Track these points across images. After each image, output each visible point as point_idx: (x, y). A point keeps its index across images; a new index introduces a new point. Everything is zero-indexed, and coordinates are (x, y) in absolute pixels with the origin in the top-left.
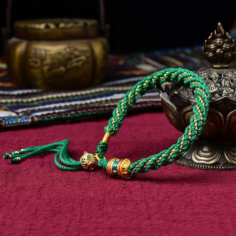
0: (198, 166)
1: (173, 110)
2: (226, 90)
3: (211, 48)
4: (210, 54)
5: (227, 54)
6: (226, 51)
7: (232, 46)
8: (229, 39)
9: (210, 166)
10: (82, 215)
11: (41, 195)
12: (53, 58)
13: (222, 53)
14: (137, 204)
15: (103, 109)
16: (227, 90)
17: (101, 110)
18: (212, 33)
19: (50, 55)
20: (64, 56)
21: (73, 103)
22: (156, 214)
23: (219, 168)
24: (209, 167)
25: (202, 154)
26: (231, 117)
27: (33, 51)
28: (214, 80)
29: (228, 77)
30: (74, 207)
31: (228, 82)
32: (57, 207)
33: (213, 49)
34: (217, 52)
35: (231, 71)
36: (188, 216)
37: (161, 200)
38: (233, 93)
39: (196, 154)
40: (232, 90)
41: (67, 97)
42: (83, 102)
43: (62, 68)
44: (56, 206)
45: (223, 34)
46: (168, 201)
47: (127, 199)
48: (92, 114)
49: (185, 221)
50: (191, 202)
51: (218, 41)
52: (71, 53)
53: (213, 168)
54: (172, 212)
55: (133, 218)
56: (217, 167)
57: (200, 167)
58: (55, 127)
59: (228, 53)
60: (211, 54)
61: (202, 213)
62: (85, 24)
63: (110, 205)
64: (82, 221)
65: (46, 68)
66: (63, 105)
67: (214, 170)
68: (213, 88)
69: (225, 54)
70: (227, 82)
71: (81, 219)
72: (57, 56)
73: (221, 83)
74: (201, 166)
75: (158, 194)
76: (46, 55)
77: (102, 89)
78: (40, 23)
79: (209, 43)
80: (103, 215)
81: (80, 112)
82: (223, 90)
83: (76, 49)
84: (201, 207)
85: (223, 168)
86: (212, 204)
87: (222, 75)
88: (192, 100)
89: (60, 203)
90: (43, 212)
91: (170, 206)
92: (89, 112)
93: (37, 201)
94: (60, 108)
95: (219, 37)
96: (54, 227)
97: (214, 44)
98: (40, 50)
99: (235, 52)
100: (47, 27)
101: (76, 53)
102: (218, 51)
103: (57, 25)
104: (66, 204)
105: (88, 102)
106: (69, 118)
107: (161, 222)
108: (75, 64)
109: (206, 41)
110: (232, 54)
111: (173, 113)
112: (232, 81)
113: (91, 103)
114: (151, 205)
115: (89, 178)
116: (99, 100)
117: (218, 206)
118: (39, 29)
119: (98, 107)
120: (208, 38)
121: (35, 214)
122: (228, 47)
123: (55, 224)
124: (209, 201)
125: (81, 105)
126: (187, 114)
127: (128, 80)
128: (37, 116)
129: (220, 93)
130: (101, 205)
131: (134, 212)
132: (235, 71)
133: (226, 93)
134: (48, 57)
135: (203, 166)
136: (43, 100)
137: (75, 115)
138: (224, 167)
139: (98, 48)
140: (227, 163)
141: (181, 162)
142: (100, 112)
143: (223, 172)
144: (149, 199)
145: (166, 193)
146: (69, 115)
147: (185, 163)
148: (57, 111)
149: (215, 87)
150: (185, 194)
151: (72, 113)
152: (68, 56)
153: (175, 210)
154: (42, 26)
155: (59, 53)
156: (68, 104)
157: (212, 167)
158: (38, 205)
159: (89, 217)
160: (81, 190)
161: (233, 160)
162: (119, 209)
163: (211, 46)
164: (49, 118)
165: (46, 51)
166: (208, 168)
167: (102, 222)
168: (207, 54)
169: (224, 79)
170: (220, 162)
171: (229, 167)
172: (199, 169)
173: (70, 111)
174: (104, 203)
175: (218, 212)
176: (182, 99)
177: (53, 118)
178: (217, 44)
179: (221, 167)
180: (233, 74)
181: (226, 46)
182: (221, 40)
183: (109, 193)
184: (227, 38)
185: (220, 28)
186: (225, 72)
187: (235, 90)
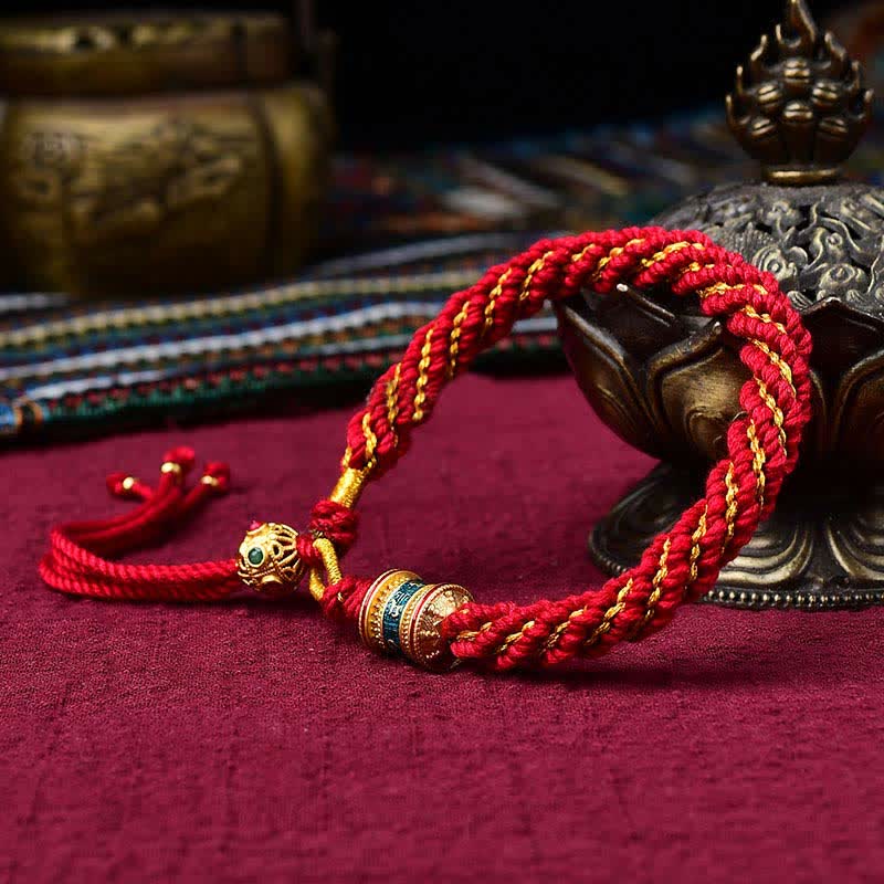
0: (721, 594)
1: (609, 360)
2: (832, 274)
3: (764, 98)
4: (758, 125)
5: (827, 122)
6: (824, 110)
7: (850, 88)
8: (838, 60)
9: (768, 594)
10: (233, 817)
11: (58, 732)
12: (109, 164)
13: (807, 120)
14: (470, 768)
15: (312, 367)
16: (836, 271)
17: (307, 372)
18: (764, 38)
19: (100, 155)
20: (153, 156)
21: (195, 346)
22: (555, 807)
23: (807, 601)
24: (765, 598)
26: (860, 383)
27: (28, 142)
28: (780, 232)
29: (835, 218)
30: (202, 781)
31: (837, 241)
32: (125, 787)
33: (770, 101)
34: (789, 114)
35: (849, 195)
36: (692, 815)
37: (574, 744)
38: (861, 287)
40: (857, 272)
41: (170, 322)
42: (235, 342)
43: (148, 209)
44: (122, 780)
45: (813, 39)
46: (604, 750)
47: (425, 746)
48: (270, 390)
49: (684, 837)
50: (700, 753)
51: (792, 68)
52: (183, 147)
53: (783, 601)
54: (622, 802)
55: (460, 831)
56: (799, 598)
57: (726, 597)
58: (119, 442)
59: (831, 119)
60: (761, 126)
61: (753, 800)
62: (238, 32)
63: (352, 774)
64: (233, 844)
65: (81, 209)
66: (151, 353)
67: (787, 609)
68: (775, 267)
69: (823, 124)
70: (833, 240)
71: (230, 836)
72: (126, 159)
73: (811, 242)
74: (732, 595)
75: (558, 720)
76: (82, 157)
77: (309, 289)
78: (56, 28)
79: (753, 79)
80: (327, 817)
81: (222, 381)
82: (820, 273)
83: (200, 132)
84: (748, 772)
85: (823, 599)
86: (793, 758)
87: (814, 209)
88: (689, 318)
89: (139, 767)
90: (63, 812)
91: (613, 771)
92: (260, 379)
93: (43, 762)
94: (142, 365)
95: (794, 54)
96: (114, 874)
97: (775, 82)
98: (59, 135)
99: (860, 117)
100: (84, 43)
101: (204, 145)
102: (794, 109)
103: (124, 36)
104: (164, 771)
105: (255, 338)
106: (177, 407)
107: (581, 842)
108: (198, 191)
109: (740, 70)
110: (849, 124)
111: (611, 372)
112: (855, 236)
113: (268, 344)
114: (530, 767)
115: (263, 653)
116: (297, 330)
117: (818, 765)
118: (53, 54)
119: (294, 361)
120: (749, 57)
121: (31, 820)
122: (833, 96)
123: (113, 860)
124: (779, 747)
125: (226, 352)
126: (668, 377)
128: (47, 402)
129: (807, 284)
130: (317, 773)
131: (458, 804)
132: (863, 193)
133: (835, 283)
134: (91, 165)
135: (741, 592)
136: (71, 335)
137: (202, 393)
138: (829, 596)
139: (290, 126)
140: (838, 579)
142: (305, 380)
143: (828, 615)
144: (521, 742)
145: (594, 715)
146: (177, 395)
148: (127, 379)
149: (783, 262)
150: (674, 717)
151: (191, 383)
152: (168, 157)
153: (638, 789)
154: (64, 40)
155: (135, 147)
156: (172, 350)
157: (776, 598)
158: (42, 779)
159: (264, 829)
160: (227, 707)
161: (865, 564)
162: (393, 790)
163: (763, 91)
164: (94, 406)
165: (80, 138)
166: (760, 599)
167: (323, 853)
168: (750, 124)
169: (822, 226)
170: (809, 575)
171: (848, 594)
172: (723, 606)
173: (180, 379)
174: (329, 762)
175: (820, 792)
176: (650, 315)
177: (109, 406)
178: (789, 81)
179: (814, 594)
180: (858, 205)
181: (826, 89)
182: (804, 64)
183: (347, 719)
184: (829, 55)
185: (797, 14)
186: (823, 199)
187: (867, 271)
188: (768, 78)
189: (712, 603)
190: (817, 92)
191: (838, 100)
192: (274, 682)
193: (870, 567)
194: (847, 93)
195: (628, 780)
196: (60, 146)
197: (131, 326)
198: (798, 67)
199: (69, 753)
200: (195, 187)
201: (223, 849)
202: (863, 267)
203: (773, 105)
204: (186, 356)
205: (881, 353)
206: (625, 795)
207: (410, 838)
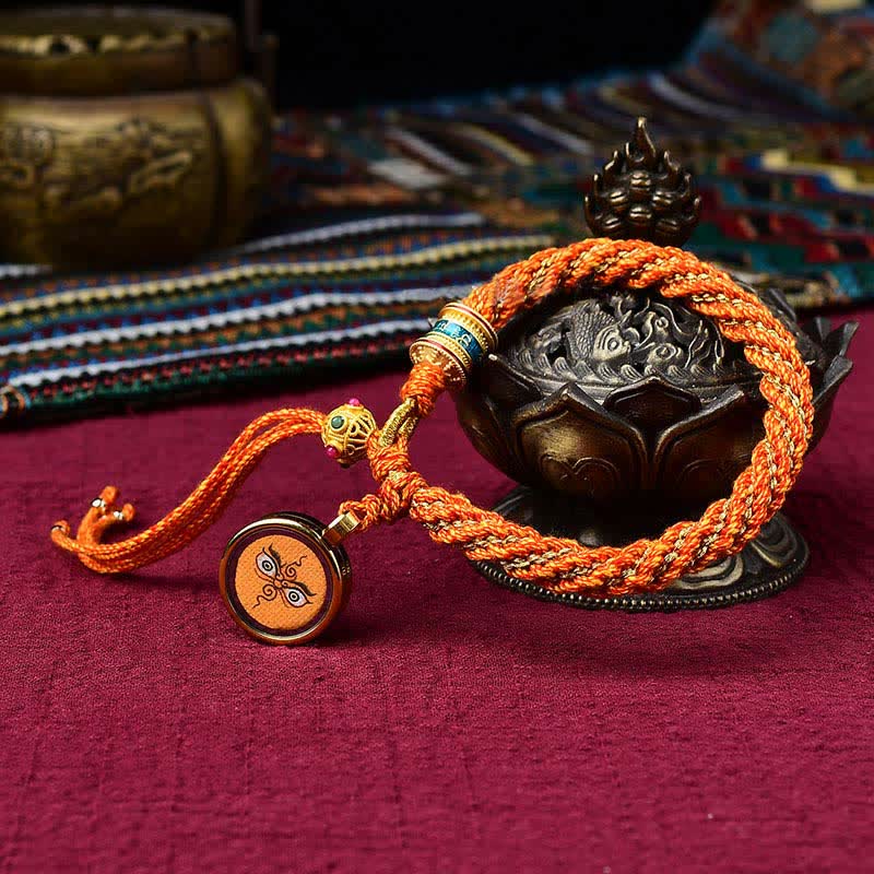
0: (564, 595)
2: (658, 352)
3: (614, 200)
4: (609, 222)
5: (663, 222)
6: (660, 212)
7: (682, 196)
8: (674, 173)
10: (181, 782)
12: (78, 156)
13: (648, 220)
14: (358, 744)
15: (250, 363)
16: (661, 350)
17: (244, 367)
18: (616, 153)
19: (70, 148)
20: (116, 151)
23: (630, 604)
24: (597, 600)
26: (672, 443)
27: (8, 134)
28: (621, 314)
29: (664, 303)
30: (157, 751)
31: (664, 324)
33: (619, 204)
34: (633, 215)
37: (437, 727)
38: (680, 363)
40: (677, 350)
42: (184, 326)
43: (111, 195)
44: (98, 747)
45: (654, 156)
46: (460, 732)
47: (326, 726)
48: (214, 382)
49: (511, 808)
50: (532, 738)
51: (637, 178)
52: (143, 143)
53: (611, 603)
54: (470, 777)
55: (347, 797)
56: (624, 602)
57: (567, 598)
58: (88, 425)
59: (667, 220)
60: (611, 222)
61: (566, 779)
62: (192, 37)
63: (270, 747)
64: (181, 805)
65: (53, 193)
66: (113, 335)
67: (614, 610)
68: (613, 345)
69: (660, 224)
70: (660, 323)
71: (178, 799)
72: (92, 151)
73: (643, 323)
75: (428, 707)
76: (54, 147)
78: (34, 34)
79: (606, 185)
81: (173, 375)
82: (649, 351)
83: (157, 129)
85: (642, 603)
86: (600, 745)
88: (545, 381)
89: (111, 735)
90: (56, 772)
91: (465, 750)
93: (38, 729)
95: (639, 167)
96: (94, 828)
97: (624, 189)
98: (36, 130)
99: (690, 218)
100: (58, 48)
101: (160, 140)
102: (636, 212)
104: (130, 739)
105: (201, 323)
106: (136, 396)
107: (435, 810)
108: (157, 179)
109: (596, 177)
110: (681, 224)
112: (679, 319)
113: (211, 328)
114: (403, 745)
115: (205, 637)
116: (236, 316)
118: (30, 56)
120: (604, 167)
121: (32, 778)
122: (669, 202)
123: (95, 817)
124: (590, 735)
126: (528, 428)
127: (338, 230)
128: (26, 388)
129: (637, 360)
130: (244, 745)
133: (660, 360)
134: (62, 155)
137: (157, 385)
138: (647, 601)
141: (508, 580)
142: (242, 373)
144: (398, 723)
145: (455, 702)
146: (136, 387)
147: (520, 585)
149: (621, 341)
150: (516, 706)
151: (147, 377)
152: (129, 151)
153: (481, 768)
154: (41, 45)
155: (101, 142)
156: (132, 332)
157: (606, 601)
158: (39, 743)
159: (204, 791)
160: (177, 685)
162: (300, 762)
163: (614, 195)
164: (68, 395)
165: (53, 132)
166: (593, 601)
167: (247, 812)
168: (601, 221)
169: (654, 311)
171: (661, 599)
172: (564, 604)
173: (139, 371)
174: (253, 737)
175: (616, 775)
176: (514, 379)
177: (80, 396)
178: (634, 189)
181: (663, 197)
182: (647, 176)
183: (269, 698)
184: (667, 170)
185: (643, 136)
187: (685, 350)
188: (618, 185)
189: (556, 601)
191: (672, 205)
192: (213, 664)
194: (681, 200)
198: (642, 178)
200: (151, 177)
201: (174, 809)
202: (681, 347)
203: (621, 207)
205: (692, 418)
206: (472, 770)
207: (310, 803)
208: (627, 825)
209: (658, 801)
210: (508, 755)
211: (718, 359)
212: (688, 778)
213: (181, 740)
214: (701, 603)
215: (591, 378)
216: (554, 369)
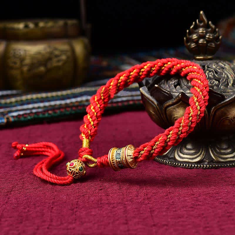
0: (182, 165)
1: (153, 105)
4: (192, 45)
6: (209, 41)
7: (216, 36)
8: (213, 28)
9: (194, 165)
10: (51, 220)
11: (9, 198)
12: (33, 57)
13: (205, 44)
14: (113, 207)
15: (82, 108)
16: (211, 82)
18: (194, 23)
19: (30, 55)
20: (43, 56)
21: (53, 103)
22: (134, 217)
23: (204, 166)
24: (193, 166)
25: (186, 151)
27: (12, 52)
29: (211, 68)
30: (44, 211)
31: (211, 74)
33: (195, 39)
34: (200, 42)
35: (215, 63)
36: (169, 220)
37: (141, 202)
38: (218, 86)
39: (179, 152)
40: (216, 82)
41: (47, 97)
42: (63, 102)
43: (42, 69)
44: (24, 211)
45: (206, 23)
46: (148, 203)
47: (102, 202)
48: (71, 114)
49: (167, 225)
50: (173, 204)
51: (201, 30)
52: (51, 53)
53: (197, 166)
55: (109, 223)
56: (202, 166)
57: (183, 165)
58: (32, 127)
59: (211, 43)
60: (193, 45)
61: (186, 216)
62: (66, 24)
63: (83, 209)
64: (51, 227)
65: (25, 69)
66: (42, 105)
67: (199, 168)
69: (209, 45)
70: (210, 74)
71: (50, 225)
74: (185, 165)
75: (137, 196)
76: (26, 56)
78: (19, 23)
79: (191, 33)
80: (76, 220)
81: (58, 112)
83: (56, 49)
84: (185, 209)
85: (208, 166)
86: (197, 206)
87: (206, 66)
88: (174, 93)
89: (29, 207)
90: (8, 219)
91: (150, 208)
93: (4, 206)
94: (39, 108)
95: (201, 27)
97: (196, 34)
98: (20, 50)
99: (218, 43)
100: (26, 26)
103: (36, 25)
104: (35, 208)
105: (68, 101)
107: (140, 226)
109: (188, 31)
110: (216, 45)
111: (154, 108)
112: (216, 73)
113: (71, 103)
114: (129, 208)
116: (79, 99)
117: (203, 207)
118: (18, 29)
119: (77, 107)
120: (190, 28)
122: (211, 38)
124: (193, 203)
125: (61, 105)
126: (168, 109)
128: (13, 117)
130: (74, 209)
131: (110, 216)
132: (219, 62)
133: (211, 85)
134: (28, 58)
135: (187, 164)
136: (22, 101)
137: (53, 114)
138: (209, 165)
139: (79, 48)
140: (212, 161)
141: (163, 161)
142: (79, 111)
143: (209, 170)
144: (127, 201)
145: (147, 195)
146: (47, 115)
147: (168, 162)
148: (34, 111)
150: (167, 195)
151: (50, 112)
152: (47, 56)
153: (156, 213)
154: (21, 26)
155: (39, 53)
156: (47, 104)
157: (196, 166)
158: (3, 210)
159: (59, 223)
160: (53, 192)
161: (219, 157)
162: (93, 213)
163: (193, 36)
165: (25, 51)
166: (192, 166)
167: (74, 229)
168: (190, 45)
169: (208, 70)
170: (204, 160)
171: (214, 165)
172: (182, 168)
173: (48, 111)
174: (77, 206)
175: (203, 214)
176: (163, 93)
177: (29, 118)
178: (200, 34)
179: (206, 165)
180: (217, 65)
181: (210, 36)
182: (204, 29)
183: (83, 196)
184: (210, 27)
185: (202, 17)
186: (208, 64)
187: (219, 82)
188: (195, 33)
189: (179, 167)
190: (207, 36)
191: (213, 38)
193: (220, 158)
195: (153, 211)
196: (20, 53)
197: (37, 98)
198: (203, 30)
199: (11, 204)
200: (54, 63)
201: (48, 228)
202: (218, 81)
203: (196, 40)
204: (51, 106)
205: (222, 102)
206: (153, 214)
207: (96, 225)
208: (208, 229)
209: (218, 222)
210: (165, 209)
211: (230, 84)
212: (228, 214)
213: (52, 208)
214: (227, 166)
215: (188, 91)
216: (176, 89)
